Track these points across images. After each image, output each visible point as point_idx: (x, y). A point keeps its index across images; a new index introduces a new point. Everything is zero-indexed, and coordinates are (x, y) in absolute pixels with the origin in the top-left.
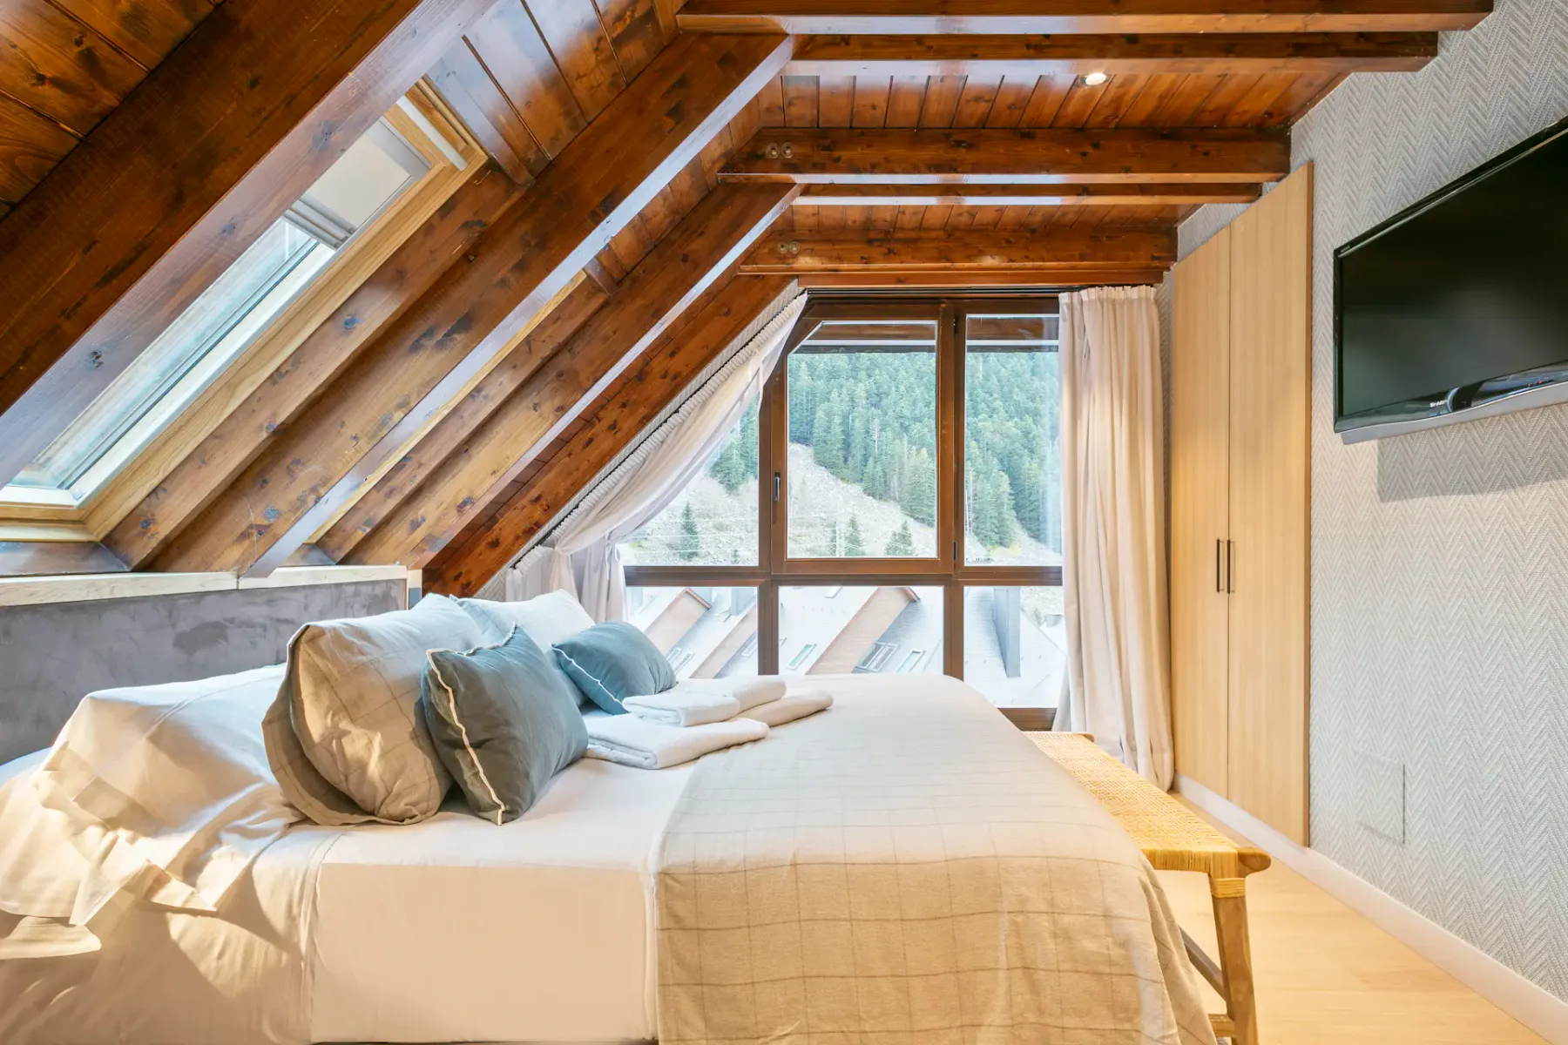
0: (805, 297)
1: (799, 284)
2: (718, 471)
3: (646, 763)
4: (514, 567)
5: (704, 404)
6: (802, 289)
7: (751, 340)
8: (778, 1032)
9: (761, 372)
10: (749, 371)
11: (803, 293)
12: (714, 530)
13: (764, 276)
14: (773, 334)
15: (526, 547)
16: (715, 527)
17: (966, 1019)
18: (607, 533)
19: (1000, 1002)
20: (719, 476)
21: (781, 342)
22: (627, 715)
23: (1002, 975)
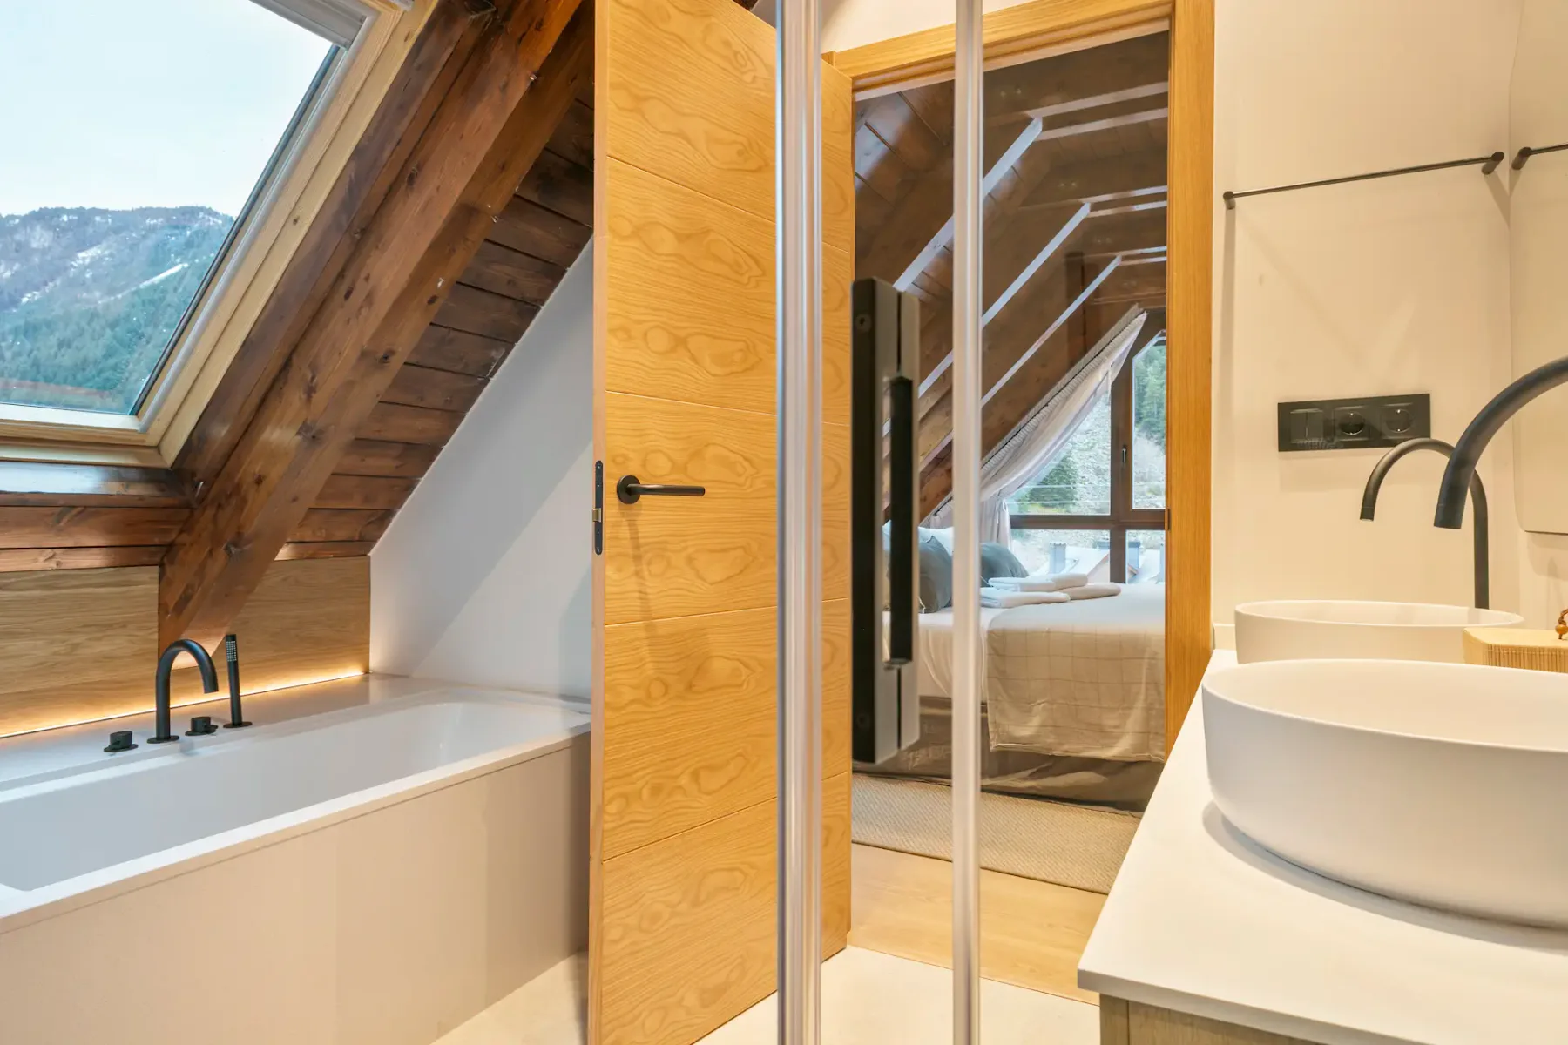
0: (1145, 314)
1: (1139, 307)
2: (1155, 432)
3: (996, 605)
4: (935, 514)
5: (1067, 398)
6: (1142, 309)
7: (1102, 351)
8: (1039, 701)
9: (1110, 373)
10: (1100, 375)
11: (1142, 313)
12: (1150, 495)
13: (1112, 304)
14: (1119, 345)
15: (943, 501)
16: (1150, 491)
17: (1126, 705)
18: (997, 491)
19: (1142, 697)
20: (1155, 436)
21: (1127, 348)
22: (989, 588)
23: (1143, 686)
